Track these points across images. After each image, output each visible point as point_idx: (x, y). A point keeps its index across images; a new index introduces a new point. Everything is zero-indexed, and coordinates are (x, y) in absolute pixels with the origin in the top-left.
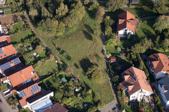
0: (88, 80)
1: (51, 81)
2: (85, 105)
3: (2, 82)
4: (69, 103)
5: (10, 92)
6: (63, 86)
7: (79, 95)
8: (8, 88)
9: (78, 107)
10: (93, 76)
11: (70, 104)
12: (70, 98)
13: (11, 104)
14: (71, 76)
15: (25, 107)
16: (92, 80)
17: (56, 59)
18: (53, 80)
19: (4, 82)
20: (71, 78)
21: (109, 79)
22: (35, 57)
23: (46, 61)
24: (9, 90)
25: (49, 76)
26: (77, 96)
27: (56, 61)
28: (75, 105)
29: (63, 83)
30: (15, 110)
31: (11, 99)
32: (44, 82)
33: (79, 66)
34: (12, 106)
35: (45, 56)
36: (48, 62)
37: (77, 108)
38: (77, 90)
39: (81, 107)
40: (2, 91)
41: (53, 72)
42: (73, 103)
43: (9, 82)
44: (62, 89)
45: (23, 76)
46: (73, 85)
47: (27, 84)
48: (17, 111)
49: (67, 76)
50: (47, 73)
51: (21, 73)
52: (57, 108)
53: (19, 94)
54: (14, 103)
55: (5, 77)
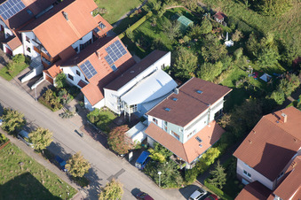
0: (251, 12)
1: (150, 33)
2: (265, 77)
3: (10, 53)
4: (217, 78)
5: (39, 76)
6: (187, 39)
7: (239, 53)
8: (32, 69)
9: (246, 84)
11: (221, 80)
12: (220, 65)
13: (53, 106)
14: (201, 9)
15: (99, 106)
16: (265, 9)
18: (152, 28)
19: (15, 53)
20: (201, 14)
24: (34, 74)
25: (137, 18)
26: (234, 58)
28: (234, 82)
29: (185, 31)
30: (71, 119)
31: (50, 94)
32: (131, 36)
34: (61, 111)
37: (242, 88)
38: (228, 43)
39: (254, 82)
40: (16, 78)
41: (145, 7)
42: (227, 75)
43: (29, 49)
44: (186, 45)
45: (71, 25)
46: (213, 32)
47: (82, 46)
48: (76, 121)
49: (188, 11)
50: (128, 12)
51: (65, 16)
52: (196, 91)
53: (73, 74)
54: (61, 102)
55: (14, 37)
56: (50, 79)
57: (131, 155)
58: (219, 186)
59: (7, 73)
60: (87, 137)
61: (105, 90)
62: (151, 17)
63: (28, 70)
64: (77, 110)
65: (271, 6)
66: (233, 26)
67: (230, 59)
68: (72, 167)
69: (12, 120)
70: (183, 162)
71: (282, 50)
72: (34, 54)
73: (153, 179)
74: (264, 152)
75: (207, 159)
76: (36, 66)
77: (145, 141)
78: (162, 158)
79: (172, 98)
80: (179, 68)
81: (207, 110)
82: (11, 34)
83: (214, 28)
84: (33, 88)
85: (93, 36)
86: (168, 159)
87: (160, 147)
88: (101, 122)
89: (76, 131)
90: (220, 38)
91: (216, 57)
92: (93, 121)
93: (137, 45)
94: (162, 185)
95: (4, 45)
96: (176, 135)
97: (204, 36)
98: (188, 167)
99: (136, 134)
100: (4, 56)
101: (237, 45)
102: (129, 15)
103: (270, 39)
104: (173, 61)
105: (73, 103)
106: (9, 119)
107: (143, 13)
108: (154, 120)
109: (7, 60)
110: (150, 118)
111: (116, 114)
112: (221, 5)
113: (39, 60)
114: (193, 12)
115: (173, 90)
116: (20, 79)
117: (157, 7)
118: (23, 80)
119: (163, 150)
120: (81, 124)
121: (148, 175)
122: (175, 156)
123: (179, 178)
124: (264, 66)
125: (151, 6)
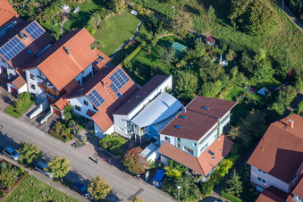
0: (239, 33)
1: (147, 61)
2: (262, 91)
3: (15, 92)
5: (46, 111)
6: (183, 63)
7: (235, 71)
8: (38, 105)
9: (246, 99)
10: (253, 17)
11: (221, 97)
12: (219, 83)
13: (64, 137)
14: (191, 35)
15: (109, 132)
16: (253, 29)
17: (130, 8)
18: (148, 57)
20: (192, 40)
21: (292, 19)
22: (70, 16)
23: (107, 17)
24: (40, 110)
25: (132, 49)
26: (231, 77)
27: (133, 12)
28: (234, 99)
29: (180, 56)
30: (84, 148)
31: (59, 126)
32: (130, 66)
33: (200, 8)
34: (73, 141)
35: (96, 7)
36: (112, 18)
37: (243, 103)
38: (223, 63)
39: (253, 97)
40: (24, 115)
41: (138, 38)
42: (226, 93)
43: (33, 87)
44: (183, 69)
45: (72, 58)
46: (207, 55)
47: (85, 79)
48: (89, 149)
49: (179, 38)
50: (122, 44)
51: (66, 51)
52: (203, 107)
53: (80, 105)
54: (72, 132)
55: (17, 76)
56: (58, 113)
57: (147, 174)
58: (236, 195)
59: (15, 111)
60: (101, 162)
61: (114, 116)
62: (146, 46)
63: (34, 106)
64: (88, 139)
65: (259, 26)
66: (225, 48)
67: (228, 77)
68: (94, 190)
69: (29, 153)
70: (198, 176)
71: (275, 64)
72: (38, 91)
73: (172, 194)
74: (277, 157)
75: (221, 171)
76: (42, 101)
77: (158, 160)
78: (178, 174)
79: (180, 116)
80: (181, 89)
81: (216, 124)
82: (14, 74)
83: (207, 51)
84: (42, 122)
85: (93, 68)
86: (184, 174)
87: (175, 164)
88: (114, 147)
89: (90, 158)
90: (214, 59)
91: (215, 76)
92: (106, 147)
93: (136, 73)
94: (182, 199)
95: (9, 85)
96: (189, 150)
97: (198, 59)
98: (204, 180)
99: (150, 154)
100: (9, 96)
101: (231, 65)
102: (123, 47)
103: (263, 56)
104: (174, 84)
105: (83, 132)
106: (26, 152)
107: (137, 44)
108: (166, 138)
109: (13, 99)
110: (162, 137)
111: (126, 139)
112: (210, 29)
113: (44, 96)
114: (184, 39)
115: (181, 109)
116: (29, 115)
117: (150, 36)
118: (32, 116)
119: (178, 167)
120: (94, 151)
121: (166, 191)
122: (190, 171)
123: (197, 191)
124: (261, 81)
125: (143, 37)
